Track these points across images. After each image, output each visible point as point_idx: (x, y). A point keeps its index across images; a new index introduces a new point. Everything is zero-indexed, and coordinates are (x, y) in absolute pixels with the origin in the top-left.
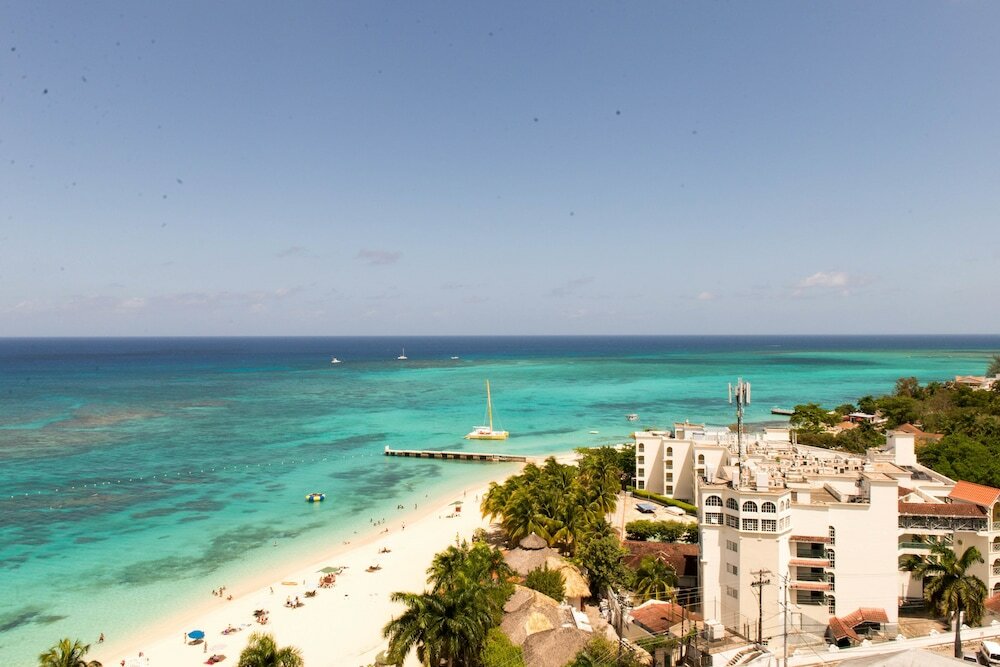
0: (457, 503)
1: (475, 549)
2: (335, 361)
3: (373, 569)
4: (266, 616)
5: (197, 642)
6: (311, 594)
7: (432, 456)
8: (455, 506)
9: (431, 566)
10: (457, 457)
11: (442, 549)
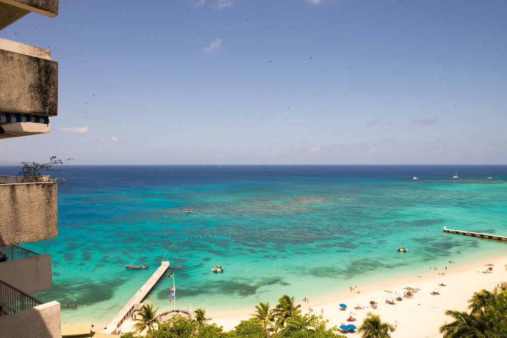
0: (489, 265)
1: (502, 294)
2: (415, 178)
3: (435, 293)
4: (376, 305)
5: (342, 309)
6: (400, 299)
7: (473, 235)
8: (488, 267)
9: (472, 299)
10: (490, 238)
11: (479, 291)
